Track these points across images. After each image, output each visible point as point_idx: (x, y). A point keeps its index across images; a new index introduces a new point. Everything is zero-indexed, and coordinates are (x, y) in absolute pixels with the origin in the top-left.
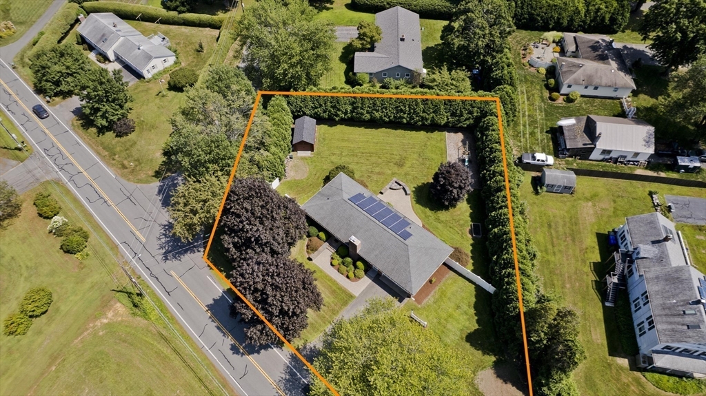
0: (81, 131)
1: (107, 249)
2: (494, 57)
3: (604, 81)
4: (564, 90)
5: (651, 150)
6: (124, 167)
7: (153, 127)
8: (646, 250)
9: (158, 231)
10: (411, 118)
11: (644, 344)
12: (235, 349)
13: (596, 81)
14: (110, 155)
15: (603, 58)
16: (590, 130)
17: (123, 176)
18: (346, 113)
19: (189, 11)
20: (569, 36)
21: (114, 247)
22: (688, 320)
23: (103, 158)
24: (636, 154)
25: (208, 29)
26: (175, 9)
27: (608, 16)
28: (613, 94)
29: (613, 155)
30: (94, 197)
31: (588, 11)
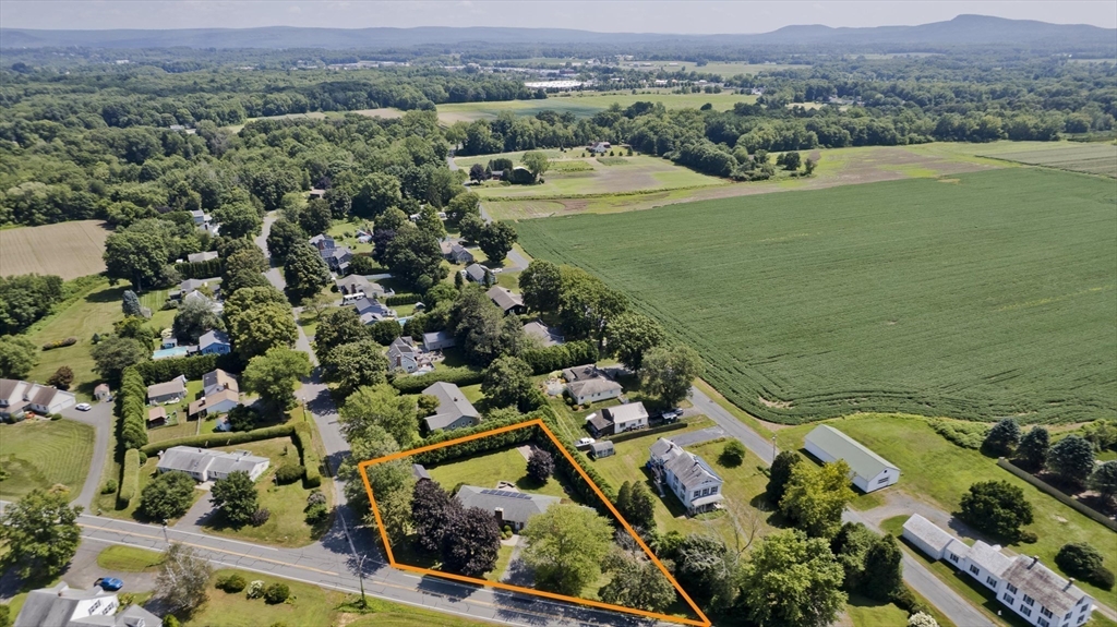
0: (216, 532)
1: (309, 590)
2: (526, 392)
3: (602, 388)
4: (580, 402)
5: (646, 415)
6: (281, 542)
7: (282, 512)
8: (665, 457)
9: (345, 567)
10: (491, 443)
11: (687, 503)
12: (451, 600)
13: (597, 390)
14: (261, 539)
15: (595, 376)
16: (607, 415)
17: (286, 546)
18: (442, 454)
19: (254, 428)
20: (567, 371)
21: (315, 587)
22: (696, 473)
23: (256, 542)
24: (640, 421)
25: (277, 439)
26: (242, 429)
27: (585, 353)
28: (611, 396)
29: (628, 426)
30: (271, 566)
31: (571, 353)
